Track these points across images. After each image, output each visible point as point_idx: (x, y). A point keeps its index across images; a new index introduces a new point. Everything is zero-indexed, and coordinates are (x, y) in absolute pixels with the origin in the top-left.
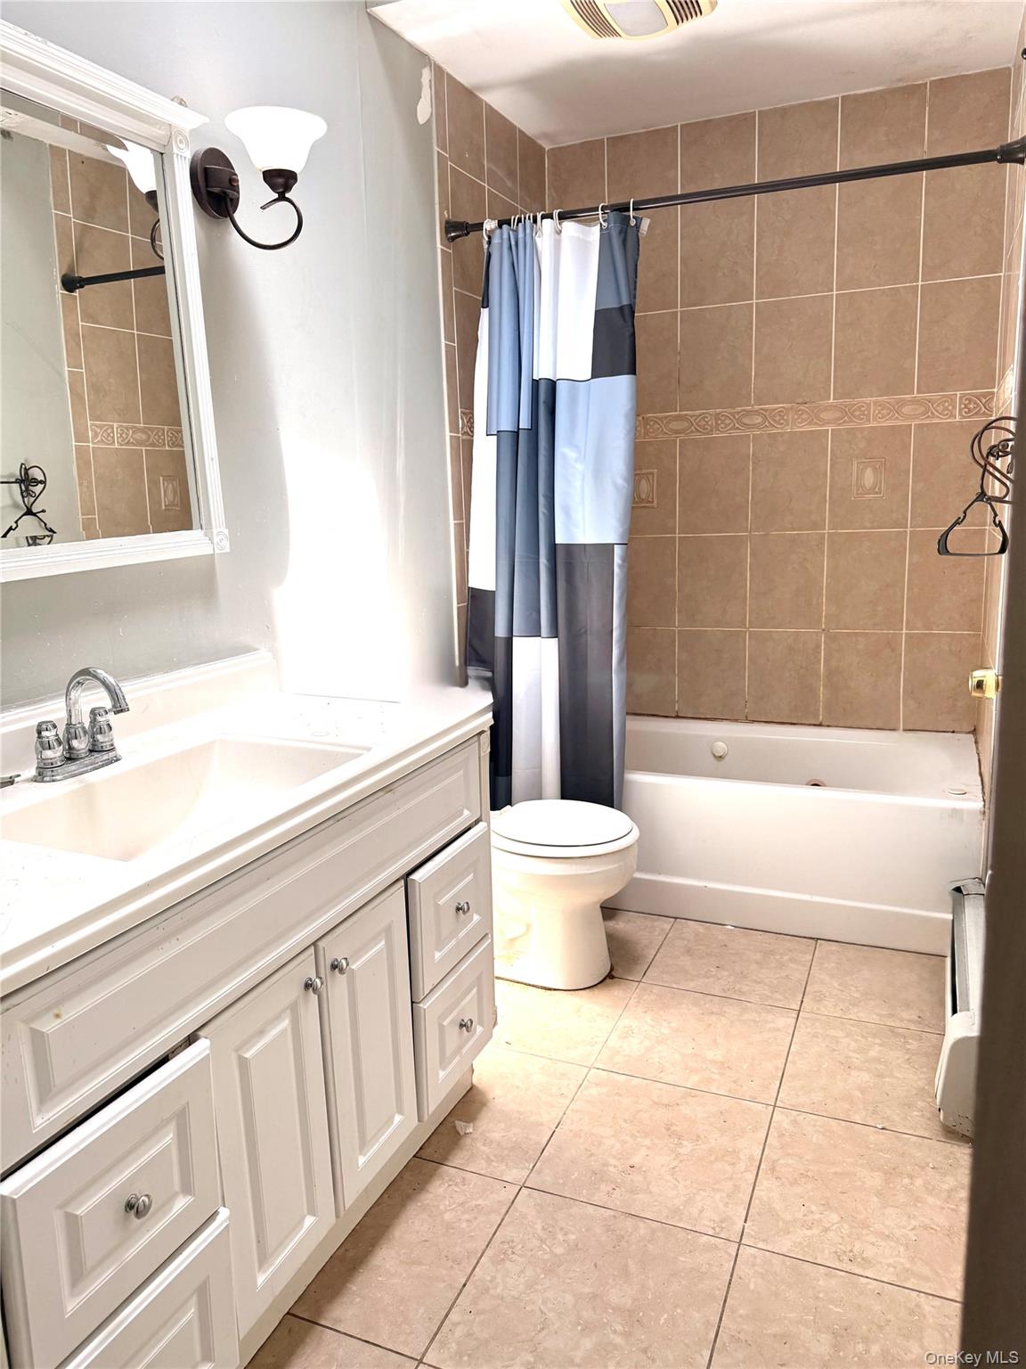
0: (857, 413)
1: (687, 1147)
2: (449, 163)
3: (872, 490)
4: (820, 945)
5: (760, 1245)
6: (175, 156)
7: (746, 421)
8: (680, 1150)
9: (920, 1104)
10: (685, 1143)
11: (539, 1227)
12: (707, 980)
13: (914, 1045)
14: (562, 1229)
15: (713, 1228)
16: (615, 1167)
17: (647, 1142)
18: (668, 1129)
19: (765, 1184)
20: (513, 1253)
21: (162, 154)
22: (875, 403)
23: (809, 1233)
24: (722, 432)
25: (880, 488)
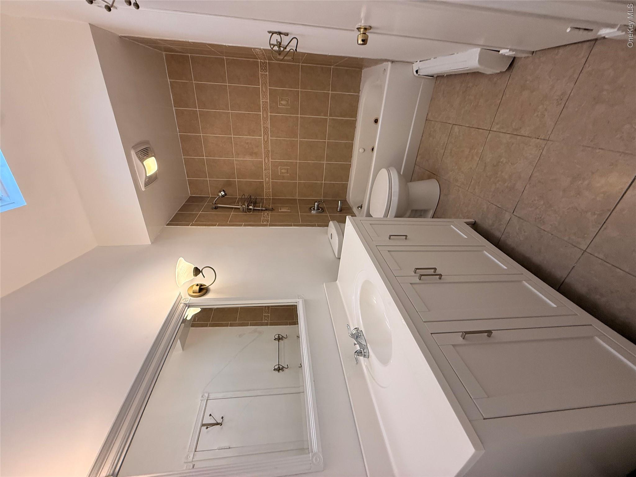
0: (265, 106)
1: (504, 160)
2: (194, 222)
3: (288, 101)
4: (428, 118)
5: (549, 133)
6: (189, 302)
7: (266, 140)
8: (504, 162)
9: (495, 79)
10: (501, 160)
11: (530, 209)
12: (438, 154)
13: (470, 85)
14: (532, 202)
15: (540, 150)
16: (508, 184)
17: (499, 173)
18: (495, 166)
19: (523, 132)
20: (541, 218)
21: (189, 306)
22: (262, 99)
23: (546, 116)
24: (269, 147)
25: (287, 99)
